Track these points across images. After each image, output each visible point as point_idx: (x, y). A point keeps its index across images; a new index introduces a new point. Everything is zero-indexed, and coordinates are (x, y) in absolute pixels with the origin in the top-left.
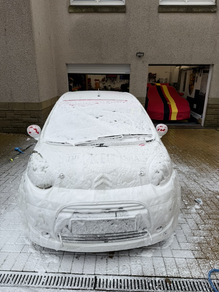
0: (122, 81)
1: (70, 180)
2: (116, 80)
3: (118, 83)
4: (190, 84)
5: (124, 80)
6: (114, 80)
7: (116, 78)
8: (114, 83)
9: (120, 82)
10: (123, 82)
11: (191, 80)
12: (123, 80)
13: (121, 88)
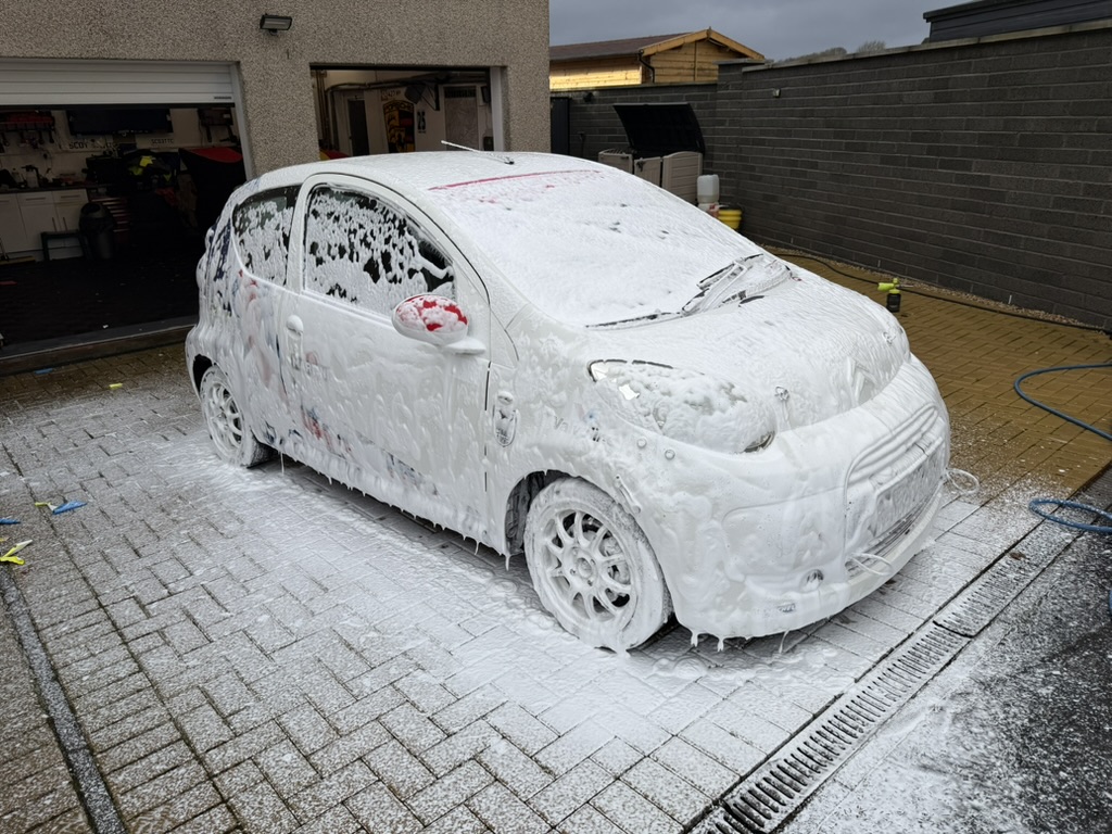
0: (82, 145)
1: (807, 403)
2: (52, 141)
3: (67, 152)
4: (394, 140)
5: (93, 141)
6: (41, 142)
7: (50, 127)
8: (45, 156)
9: (72, 146)
10: (90, 148)
11: (392, 127)
12: (87, 141)
13: (85, 175)
